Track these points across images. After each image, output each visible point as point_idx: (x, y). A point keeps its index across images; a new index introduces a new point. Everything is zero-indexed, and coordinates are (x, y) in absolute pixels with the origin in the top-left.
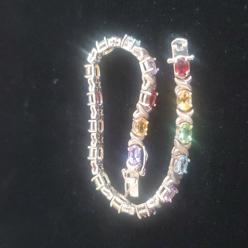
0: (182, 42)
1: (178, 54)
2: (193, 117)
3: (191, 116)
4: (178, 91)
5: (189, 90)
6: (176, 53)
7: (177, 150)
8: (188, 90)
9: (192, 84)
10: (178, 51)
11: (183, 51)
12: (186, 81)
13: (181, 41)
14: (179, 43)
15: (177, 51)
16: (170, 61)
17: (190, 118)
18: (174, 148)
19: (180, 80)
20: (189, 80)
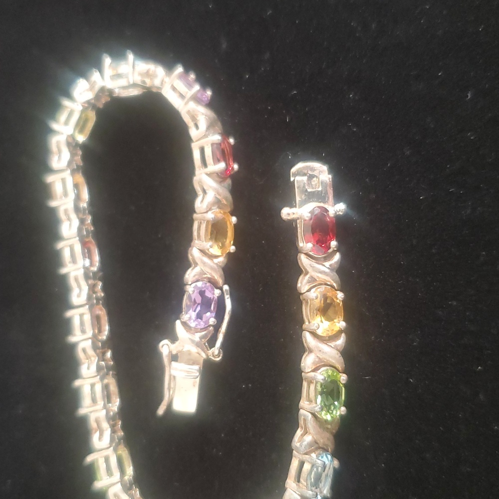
0: (315, 172)
1: (309, 199)
2: (346, 353)
3: (341, 350)
4: (307, 287)
5: (335, 285)
6: (306, 195)
7: (308, 438)
8: (332, 287)
9: (342, 271)
10: (309, 190)
11: (322, 191)
12: (327, 264)
13: (313, 169)
14: (310, 172)
15: (306, 190)
16: (289, 214)
17: (340, 355)
18: (299, 432)
19: (314, 261)
20: (335, 262)
